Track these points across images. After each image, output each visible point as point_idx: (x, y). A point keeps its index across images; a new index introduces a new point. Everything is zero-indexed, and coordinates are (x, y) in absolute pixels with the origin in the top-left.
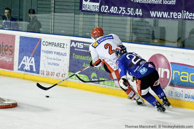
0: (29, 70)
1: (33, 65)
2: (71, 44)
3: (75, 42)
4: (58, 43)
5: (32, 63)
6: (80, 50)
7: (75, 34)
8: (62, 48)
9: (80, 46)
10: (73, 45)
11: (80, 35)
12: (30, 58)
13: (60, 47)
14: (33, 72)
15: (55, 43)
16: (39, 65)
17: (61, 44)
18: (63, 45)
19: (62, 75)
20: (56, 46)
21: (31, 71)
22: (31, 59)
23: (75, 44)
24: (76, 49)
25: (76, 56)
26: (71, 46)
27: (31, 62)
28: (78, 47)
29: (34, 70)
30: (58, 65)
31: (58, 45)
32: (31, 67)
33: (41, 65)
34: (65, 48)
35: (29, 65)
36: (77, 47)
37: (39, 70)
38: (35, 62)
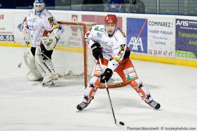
0: (137, 50)
1: (141, 44)
2: (176, 22)
3: (180, 20)
4: (164, 23)
5: (140, 43)
6: (185, 28)
7: (179, 13)
8: (168, 27)
9: (185, 24)
10: (178, 24)
11: (185, 13)
12: (138, 38)
13: (166, 26)
14: (141, 52)
15: (161, 23)
16: (147, 45)
17: (167, 24)
18: (168, 24)
19: (170, 53)
20: (162, 25)
21: (139, 51)
22: (138, 40)
23: (180, 22)
24: (181, 27)
25: (182, 34)
26: (177, 24)
27: (138, 42)
28: (184, 25)
29: (142, 50)
30: (165, 44)
31: (164, 24)
32: (139, 47)
33: (148, 44)
34: (171, 27)
35: (137, 45)
36: (182, 25)
37: (147, 49)
38: (142, 42)
